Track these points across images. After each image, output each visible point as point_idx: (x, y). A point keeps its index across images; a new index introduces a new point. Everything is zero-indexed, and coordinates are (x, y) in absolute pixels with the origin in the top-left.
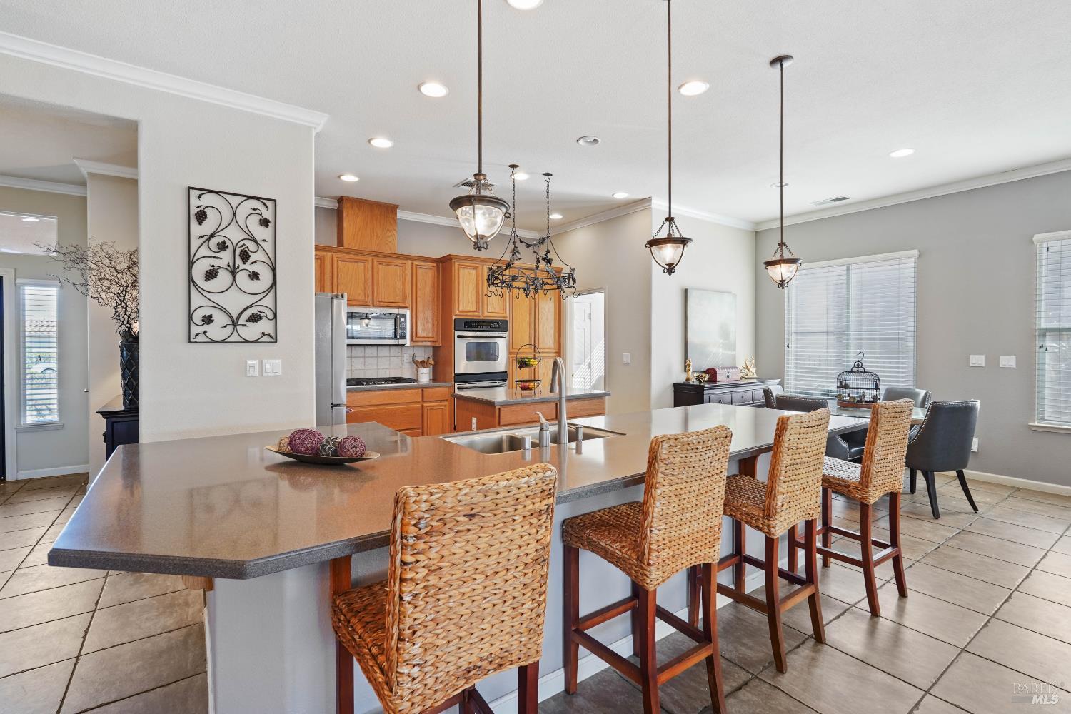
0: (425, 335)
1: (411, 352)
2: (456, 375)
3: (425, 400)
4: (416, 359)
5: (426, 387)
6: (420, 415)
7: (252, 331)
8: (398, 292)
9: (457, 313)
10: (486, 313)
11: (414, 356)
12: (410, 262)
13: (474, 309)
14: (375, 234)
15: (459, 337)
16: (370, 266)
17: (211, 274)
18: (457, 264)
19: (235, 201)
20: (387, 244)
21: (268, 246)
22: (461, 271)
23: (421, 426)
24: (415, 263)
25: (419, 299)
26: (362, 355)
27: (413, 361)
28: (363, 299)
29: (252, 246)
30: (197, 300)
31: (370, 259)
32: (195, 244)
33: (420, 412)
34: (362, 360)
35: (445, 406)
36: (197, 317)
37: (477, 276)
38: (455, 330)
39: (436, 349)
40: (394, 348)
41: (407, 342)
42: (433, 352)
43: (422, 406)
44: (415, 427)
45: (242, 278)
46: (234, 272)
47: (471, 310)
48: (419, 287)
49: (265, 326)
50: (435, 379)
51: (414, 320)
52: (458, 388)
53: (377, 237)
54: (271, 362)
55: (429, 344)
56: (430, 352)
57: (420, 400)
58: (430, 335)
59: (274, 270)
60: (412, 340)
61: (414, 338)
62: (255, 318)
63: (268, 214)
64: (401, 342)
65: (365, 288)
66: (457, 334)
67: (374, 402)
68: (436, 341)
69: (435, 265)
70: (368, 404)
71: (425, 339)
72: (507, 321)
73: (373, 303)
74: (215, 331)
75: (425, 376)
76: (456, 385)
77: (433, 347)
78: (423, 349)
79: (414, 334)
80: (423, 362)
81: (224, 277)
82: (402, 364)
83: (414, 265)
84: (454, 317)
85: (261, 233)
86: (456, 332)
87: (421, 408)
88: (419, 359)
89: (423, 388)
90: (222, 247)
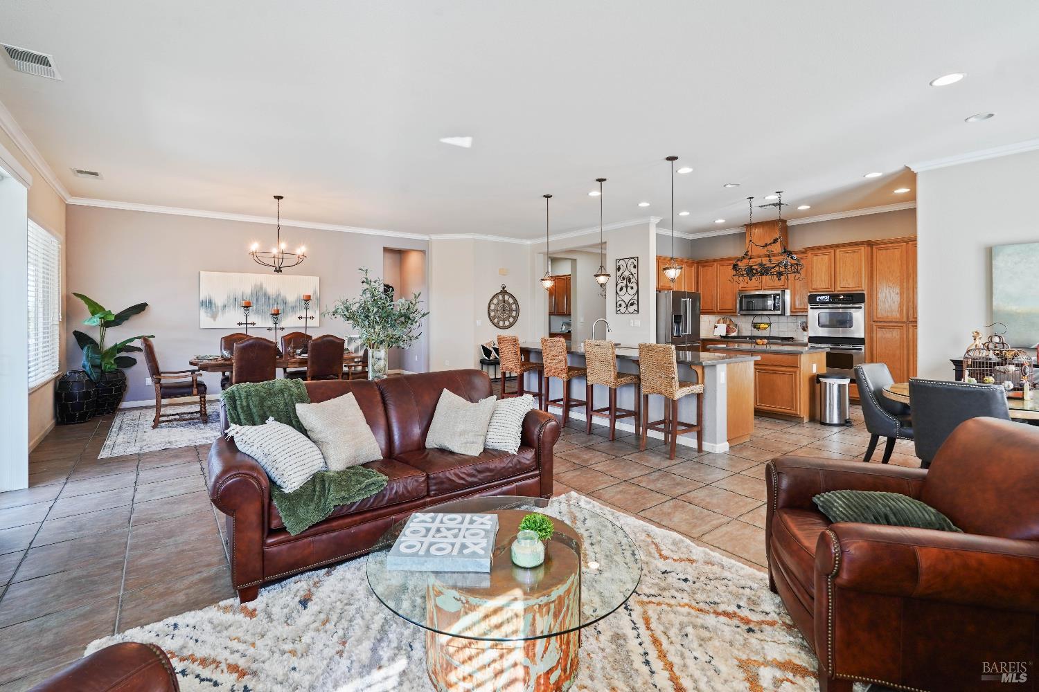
7: (631, 309)
13: (827, 285)
17: (621, 289)
19: (627, 260)
21: (636, 276)
29: (631, 276)
30: (618, 299)
32: (618, 278)
36: (618, 304)
45: (629, 288)
46: (627, 287)
49: (635, 307)
54: (635, 321)
59: (638, 285)
62: (632, 304)
63: (636, 263)
72: (863, 294)
74: (623, 309)
81: (624, 289)
85: (634, 271)
90: (624, 278)
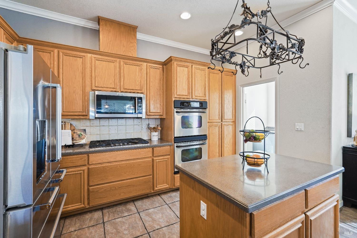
0: (155, 111)
1: (147, 122)
2: (175, 137)
3: (154, 155)
4: (151, 126)
5: (156, 146)
6: (152, 166)
8: (137, 83)
9: (176, 96)
10: (194, 97)
11: (149, 125)
12: (145, 64)
13: (187, 94)
14: (122, 44)
15: (177, 112)
16: (118, 65)
18: (175, 63)
20: (130, 51)
22: (178, 68)
23: (152, 174)
24: (149, 64)
25: (151, 88)
26: (116, 124)
27: (148, 128)
28: (113, 87)
31: (118, 60)
33: (151, 164)
34: (116, 127)
35: (168, 158)
37: (188, 72)
38: (175, 108)
39: (162, 120)
40: (137, 119)
41: (144, 116)
42: (161, 123)
43: (153, 159)
44: (148, 174)
47: (185, 94)
48: (151, 80)
50: (162, 139)
51: (148, 101)
52: (177, 147)
53: (124, 46)
55: (158, 117)
56: (158, 122)
57: (151, 155)
58: (159, 111)
60: (147, 114)
61: (148, 113)
64: (140, 116)
65: (115, 80)
66: (175, 110)
67: (118, 159)
68: (162, 115)
69: (161, 66)
70: (114, 160)
71: (155, 114)
72: (206, 102)
73: (121, 90)
75: (155, 137)
76: (175, 145)
77: (161, 119)
78: (154, 120)
79: (148, 111)
80: (154, 128)
82: (142, 130)
83: (148, 66)
84: (173, 99)
86: (175, 109)
87: (151, 162)
88: (152, 126)
89: (153, 147)
